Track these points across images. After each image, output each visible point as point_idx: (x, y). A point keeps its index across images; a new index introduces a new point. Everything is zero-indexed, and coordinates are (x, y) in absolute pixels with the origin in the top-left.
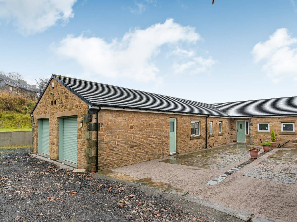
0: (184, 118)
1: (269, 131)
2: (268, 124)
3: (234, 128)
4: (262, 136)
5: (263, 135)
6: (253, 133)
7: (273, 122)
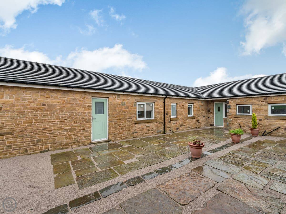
0: (121, 98)
1: (251, 114)
2: (251, 106)
3: (211, 111)
4: (242, 120)
5: (243, 118)
6: (231, 116)
7: (256, 103)
